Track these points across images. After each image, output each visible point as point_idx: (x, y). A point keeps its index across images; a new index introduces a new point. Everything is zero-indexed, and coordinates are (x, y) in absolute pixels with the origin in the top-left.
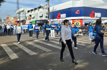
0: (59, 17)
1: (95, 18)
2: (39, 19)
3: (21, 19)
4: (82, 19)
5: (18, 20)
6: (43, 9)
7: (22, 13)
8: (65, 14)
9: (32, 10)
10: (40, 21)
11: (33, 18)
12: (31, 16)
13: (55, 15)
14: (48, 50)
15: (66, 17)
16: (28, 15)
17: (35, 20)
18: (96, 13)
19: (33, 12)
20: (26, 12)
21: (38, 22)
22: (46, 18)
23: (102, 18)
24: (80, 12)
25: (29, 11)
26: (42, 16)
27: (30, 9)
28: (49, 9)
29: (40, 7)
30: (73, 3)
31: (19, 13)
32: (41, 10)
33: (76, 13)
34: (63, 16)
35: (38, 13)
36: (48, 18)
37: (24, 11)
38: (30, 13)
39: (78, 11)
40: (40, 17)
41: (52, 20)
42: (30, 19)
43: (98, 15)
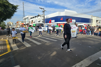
0: (50, 22)
1: (72, 23)
2: (38, 23)
3: (26, 23)
5: (25, 23)
6: (40, 16)
7: (27, 19)
8: (54, 20)
9: (33, 17)
10: (39, 24)
12: (32, 21)
13: (48, 20)
14: (48, 42)
15: (55, 22)
16: (31, 20)
17: (35, 23)
18: (72, 20)
19: (34, 19)
20: (30, 19)
21: (37, 25)
22: (43, 22)
23: (76, 23)
24: (64, 19)
25: (31, 18)
26: (40, 21)
27: (32, 17)
28: (44, 17)
29: (38, 16)
30: (59, 14)
31: (25, 19)
32: (39, 17)
33: (61, 19)
34: (53, 21)
35: (37, 19)
36: (44, 22)
37: (28, 18)
39: (62, 18)
40: (39, 22)
41: (46, 24)
42: (32, 23)
43: (74, 21)
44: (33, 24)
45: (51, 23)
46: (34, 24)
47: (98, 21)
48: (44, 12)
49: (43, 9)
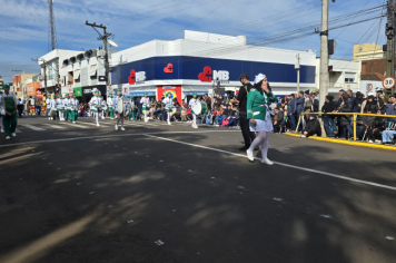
2: (90, 83)
3: (50, 83)
4: (180, 86)
5: (42, 85)
6: (97, 57)
7: (53, 65)
8: (144, 72)
9: (73, 60)
11: (78, 80)
12: (71, 73)
15: (147, 80)
16: (64, 71)
17: (80, 85)
19: (76, 64)
20: (61, 64)
21: (87, 91)
22: (100, 80)
24: (174, 68)
25: (66, 62)
26: (95, 77)
28: (106, 57)
29: (90, 54)
30: (157, 47)
31: (44, 66)
32: (93, 60)
33: (166, 70)
34: (140, 75)
35: (85, 69)
36: (106, 79)
37: (56, 60)
38: (69, 68)
39: (170, 65)
40: (92, 77)
41: (116, 86)
42: (70, 83)
43: (221, 75)
44: (75, 85)
45: (135, 85)
46: (78, 89)
47: (340, 73)
48: (104, 38)
49: (101, 26)
